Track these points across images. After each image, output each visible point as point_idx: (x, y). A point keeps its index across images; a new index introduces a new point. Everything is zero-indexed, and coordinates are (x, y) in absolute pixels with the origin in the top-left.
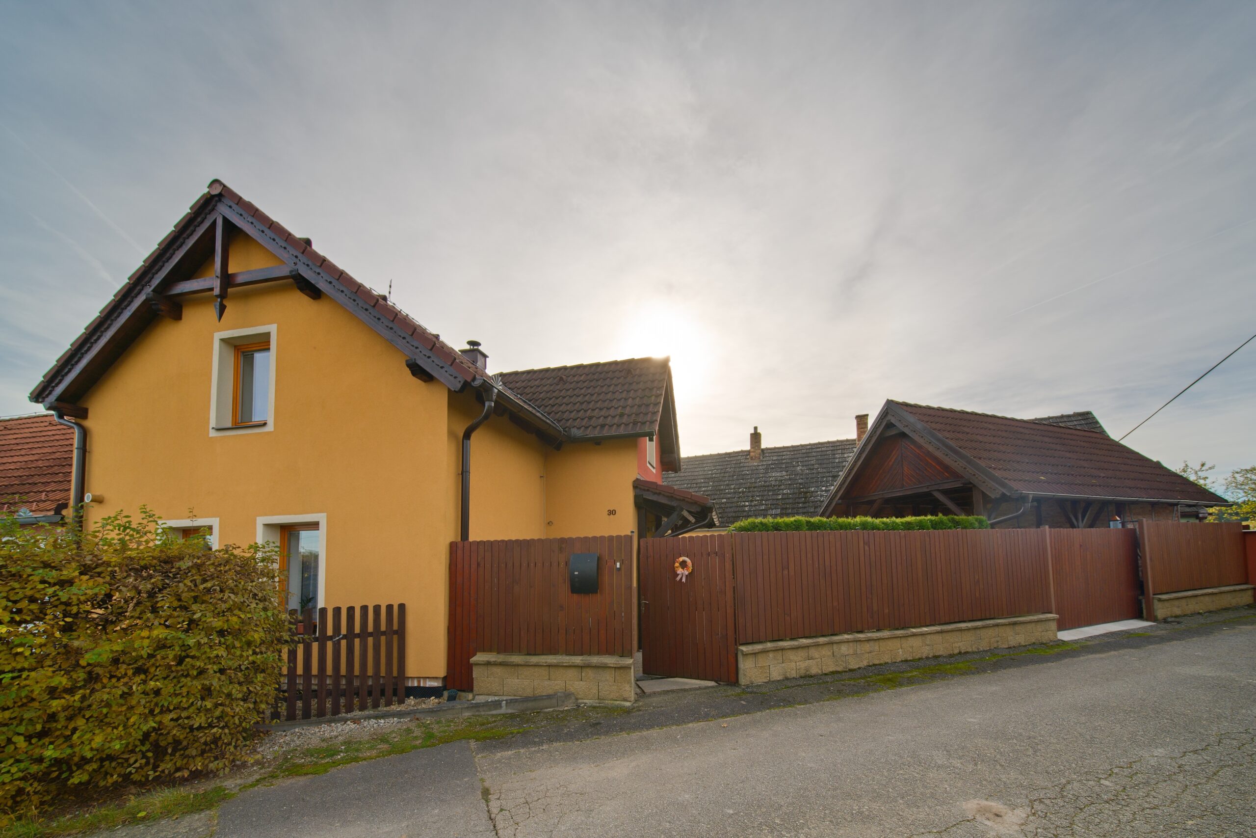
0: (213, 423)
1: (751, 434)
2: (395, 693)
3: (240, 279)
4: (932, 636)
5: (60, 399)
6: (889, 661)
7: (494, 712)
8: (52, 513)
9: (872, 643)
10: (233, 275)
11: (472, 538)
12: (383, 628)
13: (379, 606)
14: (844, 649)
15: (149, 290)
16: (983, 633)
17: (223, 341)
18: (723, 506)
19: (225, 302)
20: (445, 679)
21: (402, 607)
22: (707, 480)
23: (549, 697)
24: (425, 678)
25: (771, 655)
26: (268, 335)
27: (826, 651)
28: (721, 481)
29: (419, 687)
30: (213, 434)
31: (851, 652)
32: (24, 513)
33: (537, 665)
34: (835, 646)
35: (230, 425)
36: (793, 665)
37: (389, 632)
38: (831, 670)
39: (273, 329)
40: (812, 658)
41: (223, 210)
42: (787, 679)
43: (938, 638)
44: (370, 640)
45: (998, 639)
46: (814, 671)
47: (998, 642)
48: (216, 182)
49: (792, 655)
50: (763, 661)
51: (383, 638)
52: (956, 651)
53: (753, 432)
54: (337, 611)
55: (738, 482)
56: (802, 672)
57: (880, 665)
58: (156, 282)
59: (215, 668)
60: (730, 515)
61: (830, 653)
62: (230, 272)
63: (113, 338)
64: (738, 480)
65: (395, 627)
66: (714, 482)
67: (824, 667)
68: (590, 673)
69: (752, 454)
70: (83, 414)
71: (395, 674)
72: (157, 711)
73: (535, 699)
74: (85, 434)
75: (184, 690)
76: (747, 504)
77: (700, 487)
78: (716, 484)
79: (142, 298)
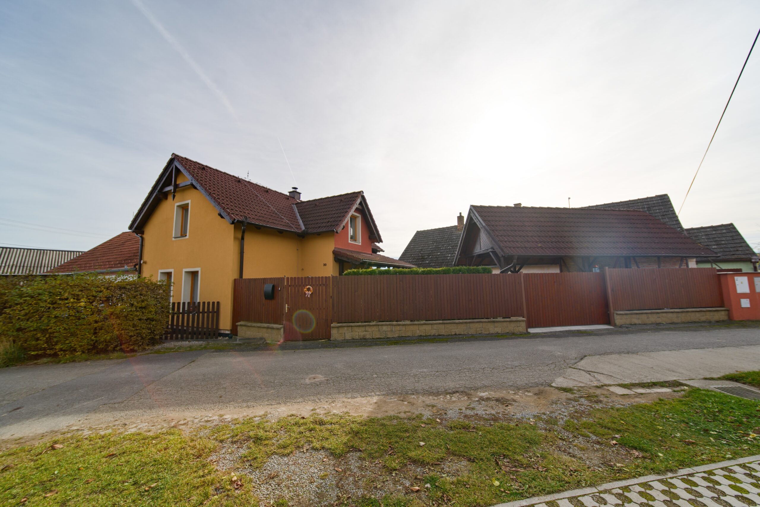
0: (173, 236)
1: (458, 217)
2: (214, 335)
3: (181, 185)
4: (438, 325)
5: (135, 229)
6: (411, 335)
7: (234, 343)
8: (133, 267)
9: (401, 327)
10: (179, 184)
11: (244, 277)
12: (211, 310)
13: (209, 302)
14: (385, 328)
15: (157, 191)
16: (471, 325)
17: (178, 206)
18: (437, 256)
19: (175, 194)
20: (231, 330)
21: (218, 303)
22: (433, 242)
23: (254, 339)
24: (226, 330)
25: (346, 328)
26: (188, 204)
27: (375, 328)
28: (440, 243)
29: (224, 333)
30: (173, 239)
31: (389, 330)
32: (126, 267)
33: (254, 327)
34: (380, 327)
35: (180, 236)
36: (357, 333)
37: (213, 312)
38: (377, 337)
39: (189, 201)
40: (367, 331)
41: (176, 163)
42: (353, 339)
43: (443, 326)
44: (206, 314)
45: (482, 329)
46: (368, 337)
47: (481, 330)
48: (173, 154)
49: (356, 329)
50: (342, 331)
51: (210, 314)
52: (453, 333)
53: (459, 215)
54: (204, 303)
55: (449, 243)
56: (362, 337)
57: (406, 337)
58: (158, 188)
59: (137, 318)
60: (439, 261)
61: (377, 330)
62: (177, 183)
63: (148, 208)
64: (449, 242)
65: (215, 310)
66: (437, 243)
67: (373, 336)
68: (269, 330)
69: (458, 227)
70: (143, 233)
71: (215, 327)
72: (120, 330)
73: (249, 339)
74: (143, 239)
75: (128, 324)
76: (450, 255)
77: (429, 246)
78: (437, 244)
79: (155, 194)
